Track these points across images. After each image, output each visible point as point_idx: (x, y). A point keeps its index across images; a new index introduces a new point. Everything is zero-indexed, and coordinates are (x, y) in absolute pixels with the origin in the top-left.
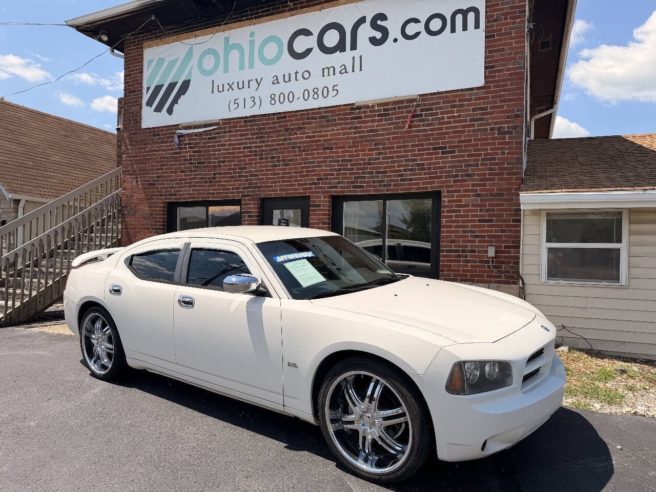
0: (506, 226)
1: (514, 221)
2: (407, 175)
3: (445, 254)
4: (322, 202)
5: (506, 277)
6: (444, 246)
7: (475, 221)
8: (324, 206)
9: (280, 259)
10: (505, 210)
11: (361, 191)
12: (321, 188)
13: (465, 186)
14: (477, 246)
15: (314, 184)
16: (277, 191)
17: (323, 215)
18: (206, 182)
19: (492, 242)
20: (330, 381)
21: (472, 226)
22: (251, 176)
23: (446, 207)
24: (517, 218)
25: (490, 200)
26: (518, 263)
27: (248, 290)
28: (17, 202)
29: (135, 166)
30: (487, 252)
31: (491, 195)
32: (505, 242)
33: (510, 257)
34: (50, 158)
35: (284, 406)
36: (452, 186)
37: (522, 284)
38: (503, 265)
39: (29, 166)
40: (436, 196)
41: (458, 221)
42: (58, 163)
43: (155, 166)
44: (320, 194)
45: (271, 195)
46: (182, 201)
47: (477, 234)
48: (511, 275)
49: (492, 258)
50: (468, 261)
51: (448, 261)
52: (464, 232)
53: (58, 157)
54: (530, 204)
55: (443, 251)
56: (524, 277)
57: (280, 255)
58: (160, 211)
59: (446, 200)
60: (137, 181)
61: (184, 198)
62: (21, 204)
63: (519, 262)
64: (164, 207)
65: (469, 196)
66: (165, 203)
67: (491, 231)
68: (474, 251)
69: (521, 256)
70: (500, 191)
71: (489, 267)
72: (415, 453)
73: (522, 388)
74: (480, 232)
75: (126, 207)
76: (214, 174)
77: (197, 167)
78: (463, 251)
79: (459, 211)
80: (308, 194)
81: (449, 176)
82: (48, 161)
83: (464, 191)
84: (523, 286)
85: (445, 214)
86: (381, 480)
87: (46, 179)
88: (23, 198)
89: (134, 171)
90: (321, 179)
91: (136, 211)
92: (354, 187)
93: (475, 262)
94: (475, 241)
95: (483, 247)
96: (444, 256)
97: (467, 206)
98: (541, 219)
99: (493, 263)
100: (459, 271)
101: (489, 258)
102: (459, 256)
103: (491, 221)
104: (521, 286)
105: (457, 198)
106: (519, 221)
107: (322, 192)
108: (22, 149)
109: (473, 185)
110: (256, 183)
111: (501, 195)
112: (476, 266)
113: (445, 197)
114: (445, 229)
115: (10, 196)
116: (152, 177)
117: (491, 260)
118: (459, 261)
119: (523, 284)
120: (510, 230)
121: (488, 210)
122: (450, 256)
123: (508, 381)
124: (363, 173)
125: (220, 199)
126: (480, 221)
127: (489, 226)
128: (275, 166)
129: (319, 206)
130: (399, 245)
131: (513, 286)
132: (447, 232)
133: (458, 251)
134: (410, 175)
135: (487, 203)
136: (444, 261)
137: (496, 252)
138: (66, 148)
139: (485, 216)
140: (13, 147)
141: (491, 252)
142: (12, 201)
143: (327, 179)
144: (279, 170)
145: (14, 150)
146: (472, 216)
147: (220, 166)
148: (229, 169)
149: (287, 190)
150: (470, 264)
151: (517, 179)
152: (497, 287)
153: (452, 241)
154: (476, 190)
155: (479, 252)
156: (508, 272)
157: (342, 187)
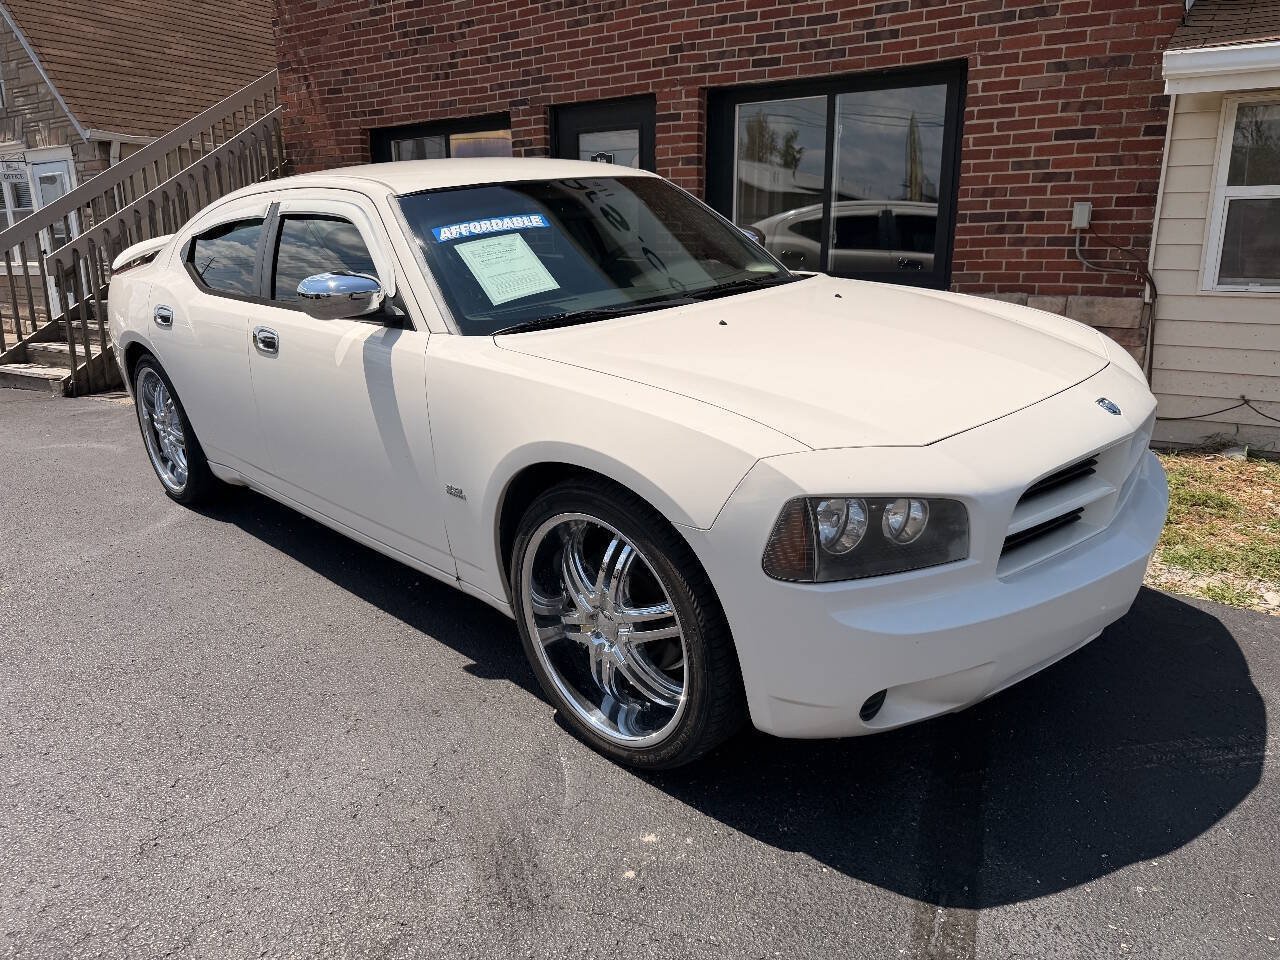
0: (1128, 146)
1: (1149, 131)
2: (883, 22)
3: (968, 224)
4: (684, 107)
5: (1112, 279)
6: (968, 206)
7: (1045, 137)
8: (687, 117)
9: (446, 233)
10: (1129, 104)
11: (772, 74)
12: (681, 71)
13: (1028, 43)
14: (1049, 203)
15: (664, 62)
16: (585, 85)
17: (687, 139)
18: (437, 77)
19: (1085, 189)
20: (526, 534)
21: (1040, 151)
22: (527, 53)
23: (977, 101)
24: (1157, 123)
25: (1091, 78)
26: (1147, 243)
27: (364, 312)
28: (105, 146)
29: (301, 52)
30: (1069, 216)
31: (1095, 63)
32: (1117, 188)
33: (1129, 228)
34: (167, 51)
35: (458, 579)
36: (995, 46)
37: (1151, 297)
38: (1109, 249)
39: (124, 70)
40: (954, 74)
41: (1005, 140)
42: (185, 60)
43: (337, 47)
44: (679, 88)
45: (571, 96)
46: (395, 124)
47: (1050, 170)
48: (1125, 272)
49: (1083, 231)
50: (1023, 242)
51: (974, 243)
52: (1018, 166)
53: (184, 48)
54: (1190, 78)
55: (963, 218)
56: (1159, 279)
57: (448, 223)
58: (356, 150)
59: (980, 83)
60: (308, 86)
61: (401, 118)
62: (114, 151)
63: (1150, 239)
64: (362, 141)
65: (1037, 70)
66: (363, 132)
67: (1087, 162)
68: (1039, 216)
69: (1156, 223)
70: (1119, 50)
71: (1072, 254)
72: (694, 713)
73: (999, 569)
74: (1057, 164)
75: (293, 146)
76: (453, 56)
77: (418, 42)
78: (1012, 217)
79: (1010, 112)
80: (651, 91)
81: (990, 19)
82: (163, 57)
83: (1028, 57)
84: (1154, 301)
85: (975, 122)
86: (631, 760)
87: (159, 97)
88: (116, 137)
89: (300, 62)
90: (680, 49)
91: (313, 153)
92: (756, 63)
93: (1039, 242)
94: (1043, 191)
95: (1064, 203)
96: (967, 231)
97: (1032, 96)
98: (1221, 123)
99: (1082, 242)
100: (998, 266)
101: (1075, 231)
102: (1001, 229)
103: (1090, 134)
104: (1147, 299)
105: (1006, 76)
106: (1162, 130)
107: (683, 82)
108: (108, 33)
109: (1051, 39)
110: (539, 70)
111: (1124, 60)
112: (1040, 255)
113: (979, 75)
114: (972, 162)
115: (87, 134)
116: (335, 74)
117: (1078, 236)
118: (1001, 242)
119: (1154, 294)
120: (1136, 157)
121: (1083, 107)
122: (980, 230)
123: (954, 549)
124: (779, 25)
125: (467, 115)
126: (1059, 136)
127: (1082, 149)
128: (578, 23)
129: (677, 117)
130: (887, 213)
131: (1127, 300)
132: (977, 168)
133: (1000, 217)
134: (893, 21)
135: (1084, 87)
136: (964, 243)
137: (1095, 215)
138: (200, 26)
139: (1074, 122)
140: (88, 29)
141: (1081, 216)
142: (96, 145)
143: (692, 47)
144: (585, 32)
145: (90, 36)
146: (1043, 123)
147: (463, 35)
148: (482, 41)
149: (605, 82)
150: (1025, 249)
151: (1167, 14)
152: (1087, 304)
153: (987, 193)
154: (1057, 53)
155: (1051, 216)
156: (1119, 266)
157: (728, 66)
